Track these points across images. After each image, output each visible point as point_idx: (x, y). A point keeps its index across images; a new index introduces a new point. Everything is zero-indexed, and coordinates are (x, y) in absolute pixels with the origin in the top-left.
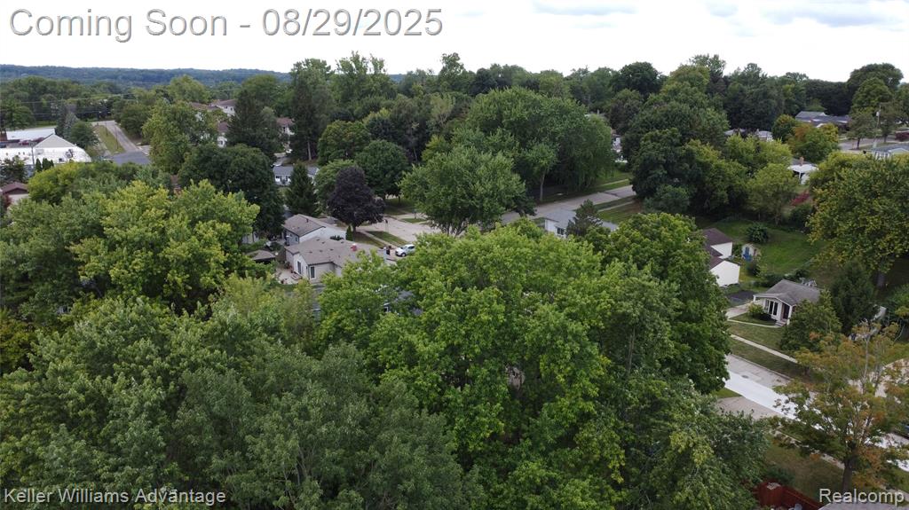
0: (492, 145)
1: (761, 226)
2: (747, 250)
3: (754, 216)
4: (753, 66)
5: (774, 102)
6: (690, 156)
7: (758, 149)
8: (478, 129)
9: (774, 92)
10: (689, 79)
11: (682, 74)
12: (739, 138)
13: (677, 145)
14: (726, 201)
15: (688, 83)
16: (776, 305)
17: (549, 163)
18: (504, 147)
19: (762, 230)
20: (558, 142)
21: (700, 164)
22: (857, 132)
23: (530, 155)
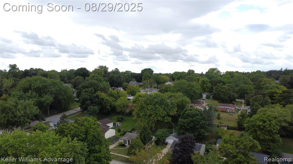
0: (27, 96)
1: (121, 116)
2: (117, 124)
3: (118, 113)
4: (117, 69)
5: (122, 79)
6: (97, 97)
7: (118, 93)
8: (21, 91)
9: (122, 76)
10: (98, 73)
11: (96, 71)
12: (112, 90)
13: (93, 93)
14: (110, 109)
15: (97, 74)
16: (126, 141)
17: (50, 102)
18: (32, 97)
19: (121, 117)
20: (53, 94)
21: (101, 99)
22: (144, 87)
23: (42, 100)
